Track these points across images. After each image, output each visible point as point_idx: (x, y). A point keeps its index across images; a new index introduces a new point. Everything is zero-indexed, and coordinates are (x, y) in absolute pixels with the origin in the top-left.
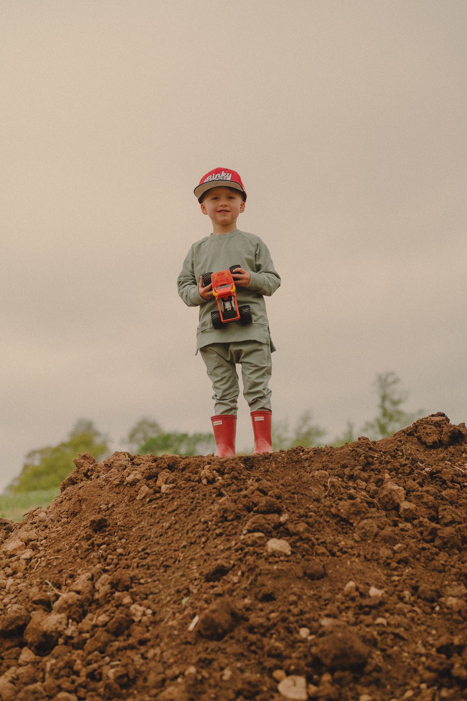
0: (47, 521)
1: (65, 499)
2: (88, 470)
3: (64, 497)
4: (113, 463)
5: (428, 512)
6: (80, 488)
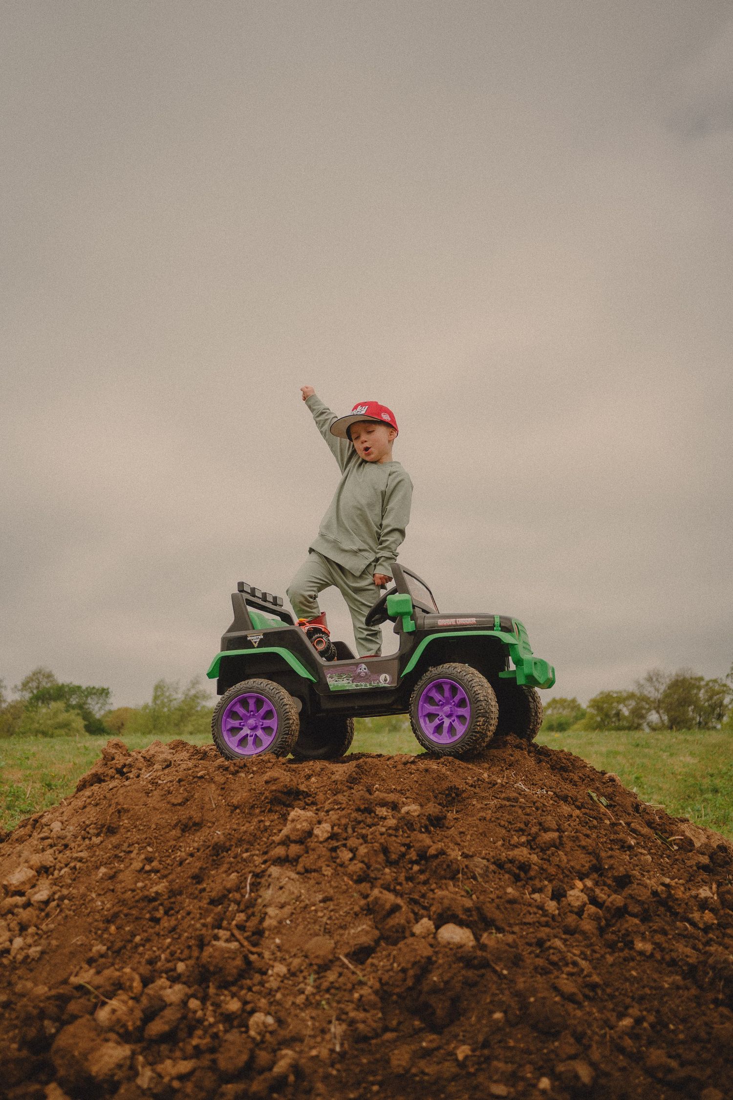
0: (69, 837)
1: (90, 804)
2: (124, 766)
3: (88, 801)
4: (154, 756)
5: (588, 859)
6: (111, 789)
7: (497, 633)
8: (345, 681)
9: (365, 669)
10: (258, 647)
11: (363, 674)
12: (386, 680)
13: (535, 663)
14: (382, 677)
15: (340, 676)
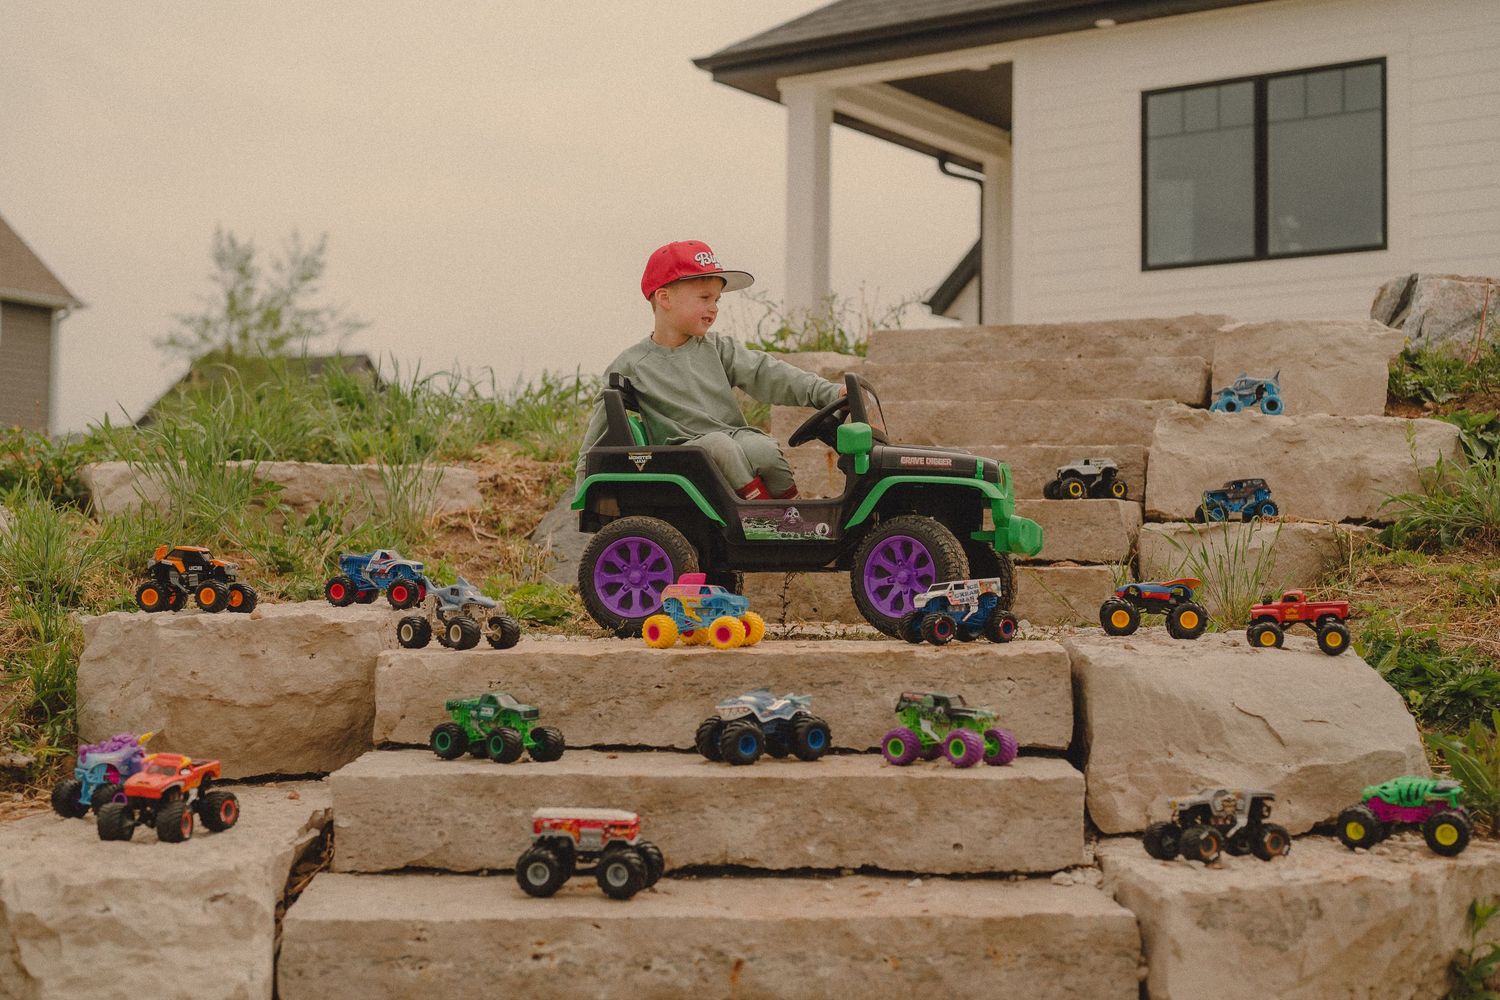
7: (978, 483)
8: (768, 528)
9: (796, 514)
10: (643, 472)
11: (792, 521)
12: (824, 531)
13: (1023, 527)
14: (819, 527)
15: (760, 521)
